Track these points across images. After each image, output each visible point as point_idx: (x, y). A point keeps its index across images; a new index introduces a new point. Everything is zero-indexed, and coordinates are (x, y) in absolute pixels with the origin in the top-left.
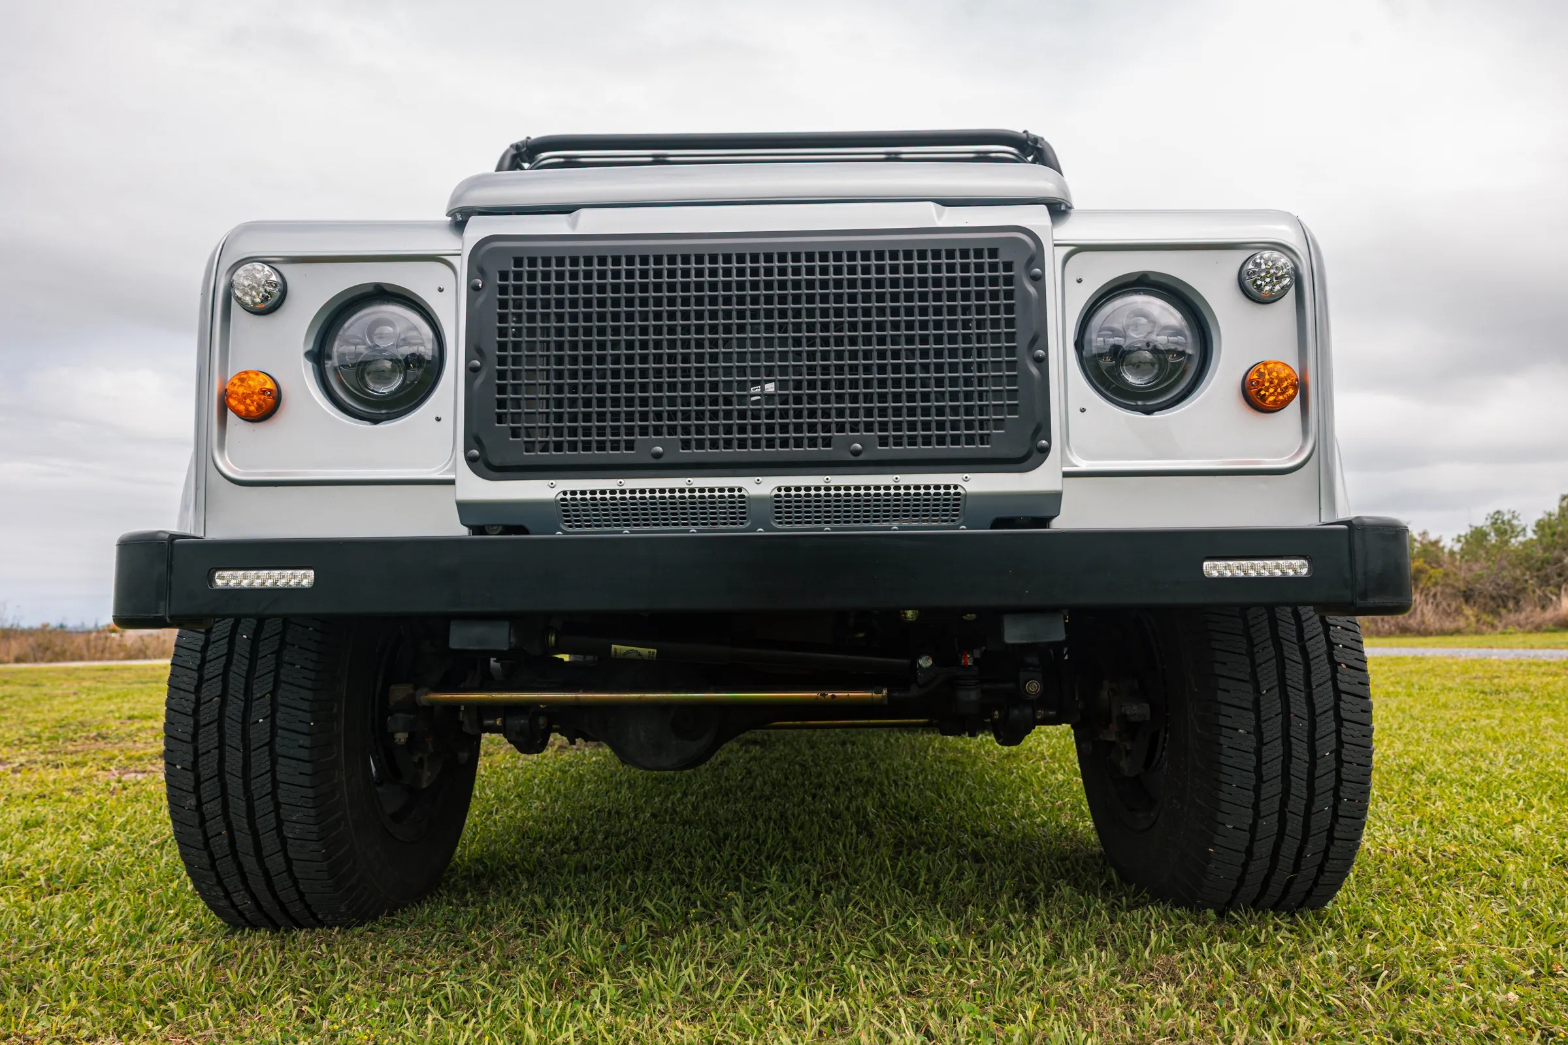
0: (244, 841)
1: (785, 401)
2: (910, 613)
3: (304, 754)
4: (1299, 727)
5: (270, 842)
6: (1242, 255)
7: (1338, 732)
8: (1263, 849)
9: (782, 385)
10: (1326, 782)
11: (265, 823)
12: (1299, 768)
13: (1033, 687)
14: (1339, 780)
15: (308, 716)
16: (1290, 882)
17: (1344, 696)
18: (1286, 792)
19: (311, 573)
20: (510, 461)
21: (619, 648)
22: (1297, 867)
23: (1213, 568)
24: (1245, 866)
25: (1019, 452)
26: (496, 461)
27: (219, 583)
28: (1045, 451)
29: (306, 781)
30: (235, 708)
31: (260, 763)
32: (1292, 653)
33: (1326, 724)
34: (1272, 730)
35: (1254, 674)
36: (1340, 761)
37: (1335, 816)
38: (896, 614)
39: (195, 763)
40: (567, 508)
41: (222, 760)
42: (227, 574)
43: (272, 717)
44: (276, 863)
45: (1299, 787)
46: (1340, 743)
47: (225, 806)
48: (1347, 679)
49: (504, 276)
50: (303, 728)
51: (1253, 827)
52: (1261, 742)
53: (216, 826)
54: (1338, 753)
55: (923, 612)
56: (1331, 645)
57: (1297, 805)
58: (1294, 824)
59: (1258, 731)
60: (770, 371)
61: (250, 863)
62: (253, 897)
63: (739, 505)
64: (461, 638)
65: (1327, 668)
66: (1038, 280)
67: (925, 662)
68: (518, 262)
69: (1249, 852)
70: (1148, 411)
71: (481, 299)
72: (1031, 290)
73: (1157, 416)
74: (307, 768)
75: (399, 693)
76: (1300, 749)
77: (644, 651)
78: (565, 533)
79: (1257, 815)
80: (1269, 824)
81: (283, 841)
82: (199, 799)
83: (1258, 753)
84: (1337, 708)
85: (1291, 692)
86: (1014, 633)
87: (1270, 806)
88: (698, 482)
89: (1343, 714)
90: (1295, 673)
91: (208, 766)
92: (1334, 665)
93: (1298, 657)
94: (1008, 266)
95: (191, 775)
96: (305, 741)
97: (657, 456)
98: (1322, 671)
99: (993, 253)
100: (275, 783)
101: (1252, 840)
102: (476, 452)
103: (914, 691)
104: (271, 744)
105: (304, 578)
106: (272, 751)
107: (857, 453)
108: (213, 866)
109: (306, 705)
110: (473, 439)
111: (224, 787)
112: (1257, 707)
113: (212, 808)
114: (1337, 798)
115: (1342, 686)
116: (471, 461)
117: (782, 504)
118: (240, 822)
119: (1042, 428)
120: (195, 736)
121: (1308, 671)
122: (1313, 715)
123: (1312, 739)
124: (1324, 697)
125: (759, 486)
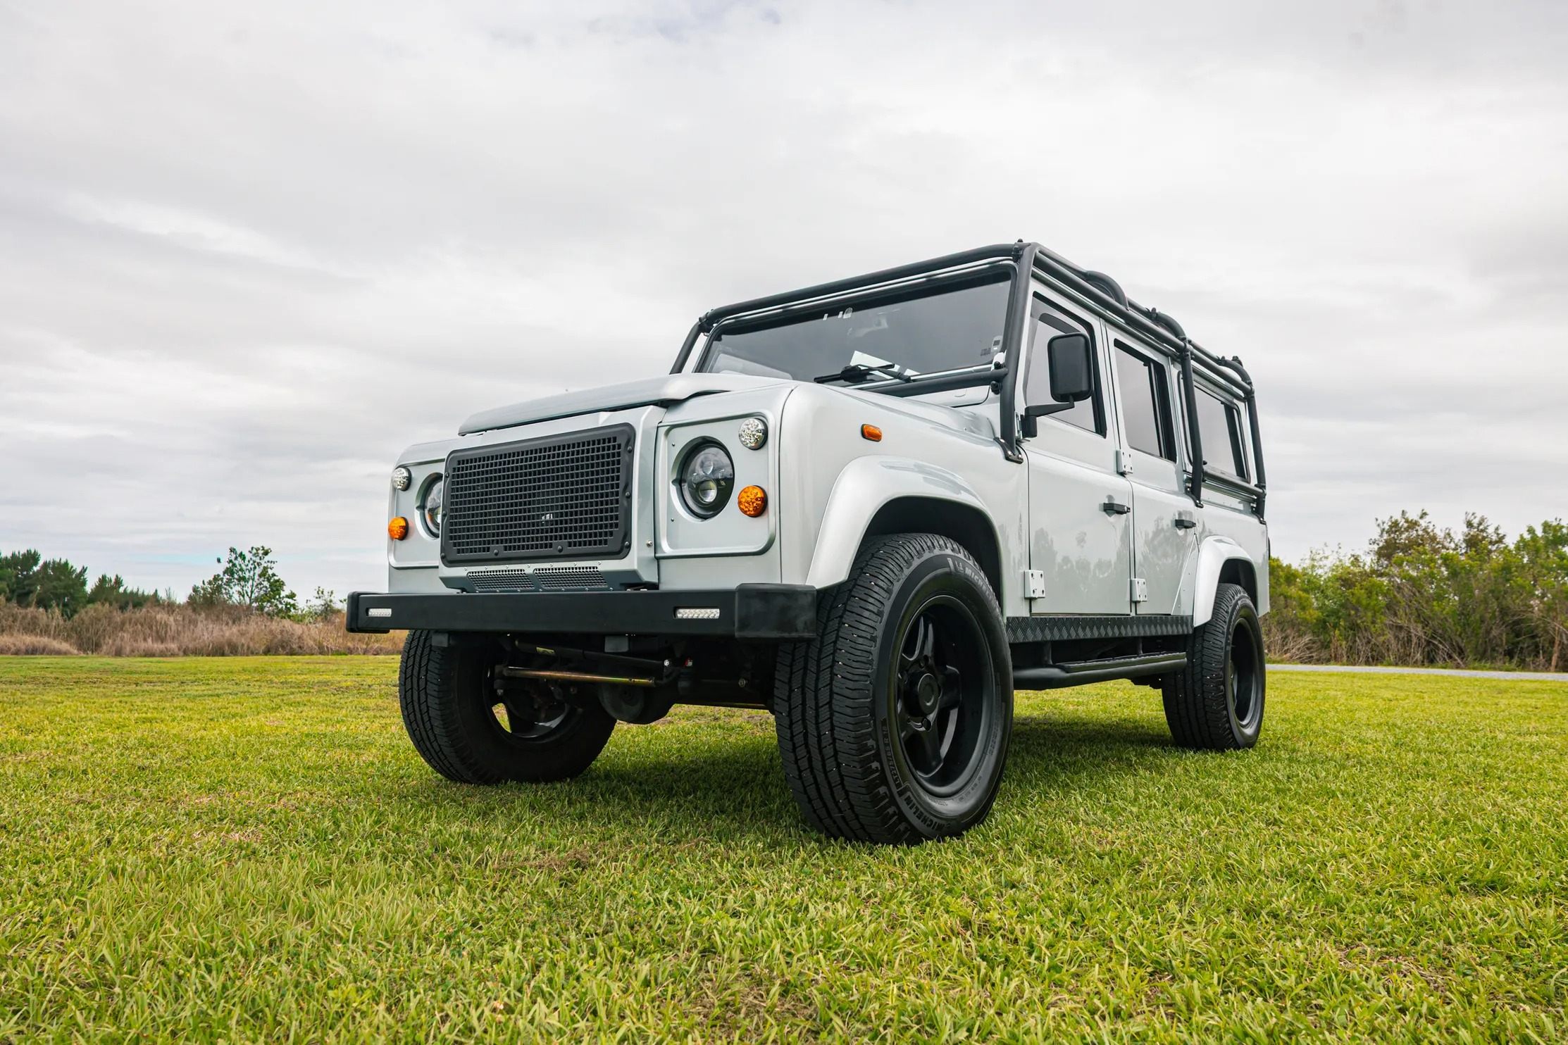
9: (556, 515)
15: (437, 677)
17: (835, 696)
19: (390, 610)
20: (454, 558)
21: (540, 649)
25: (617, 548)
26: (449, 558)
28: (629, 547)
40: (473, 580)
42: (372, 610)
48: (839, 685)
49: (454, 470)
60: (552, 508)
66: (632, 453)
67: (667, 663)
68: (459, 463)
70: (707, 518)
71: (448, 482)
72: (628, 458)
73: (710, 521)
77: (549, 651)
88: (510, 567)
94: (619, 447)
97: (497, 555)
99: (614, 440)
102: (443, 554)
110: (443, 548)
115: (835, 690)
119: (630, 534)
121: (817, 679)
122: (817, 708)
123: (817, 723)
124: (824, 697)
125: (529, 568)
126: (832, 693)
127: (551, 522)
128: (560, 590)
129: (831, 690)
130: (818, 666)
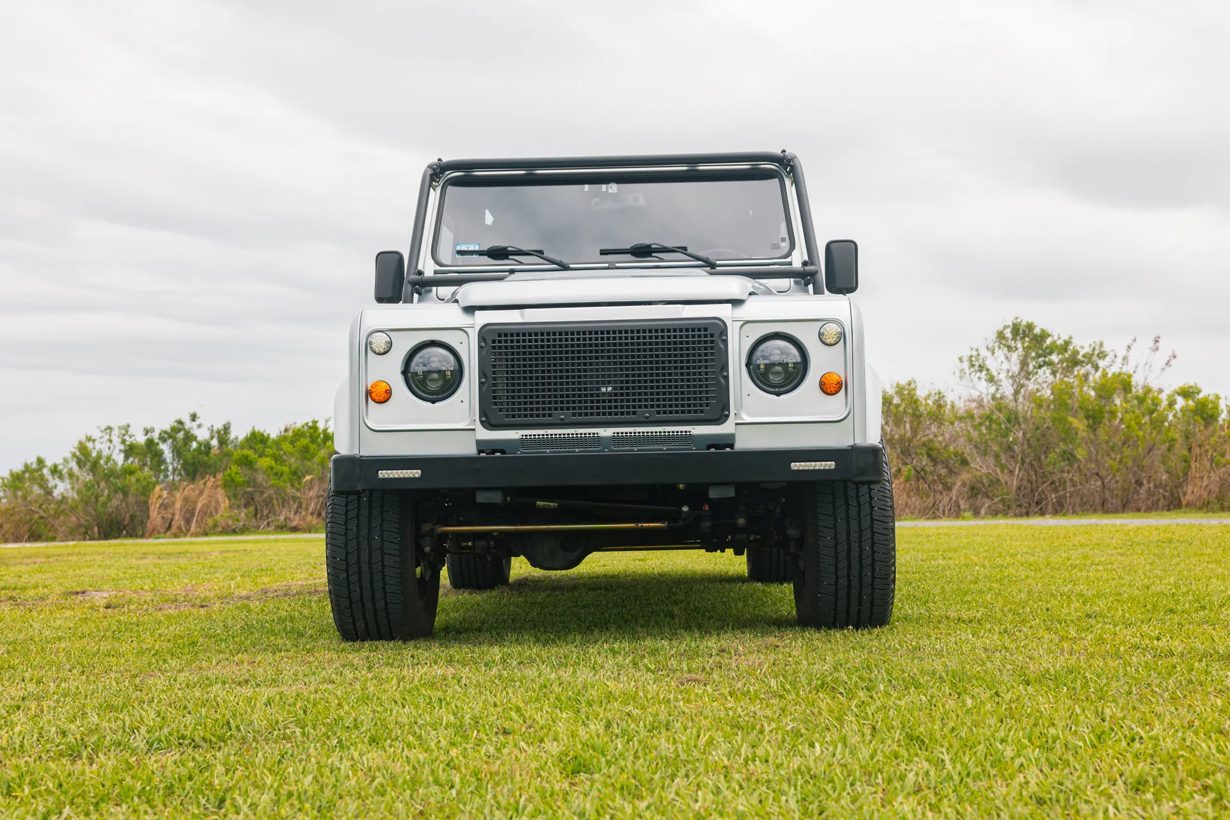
0: (367, 594)
1: (616, 395)
2: (681, 486)
3: (396, 553)
4: (854, 536)
5: (379, 594)
6: (820, 324)
7: (872, 539)
8: (842, 593)
9: (615, 388)
10: (867, 561)
11: (378, 585)
12: (855, 555)
13: (741, 521)
14: (873, 560)
15: (397, 536)
16: (859, 610)
18: (849, 566)
19: (419, 471)
20: (500, 422)
21: (540, 503)
22: (860, 604)
23: (795, 466)
24: (836, 603)
25: (717, 417)
26: (493, 422)
27: (380, 476)
28: (728, 416)
29: (397, 565)
30: (364, 532)
31: (377, 557)
32: (853, 502)
33: (867, 535)
34: (842, 537)
35: (834, 513)
36: (873, 552)
37: (873, 578)
38: (674, 486)
39: (346, 557)
40: (523, 442)
41: (359, 556)
42: (384, 472)
43: (381, 536)
44: (380, 605)
45: (855, 564)
46: (873, 543)
47: (360, 577)
49: (494, 342)
50: (396, 541)
51: (836, 583)
52: (837, 543)
53: (355, 587)
54: (872, 547)
55: (688, 485)
56: (871, 498)
57: (855, 572)
58: (855, 582)
59: (836, 538)
60: (609, 382)
61: (368, 605)
62: (366, 623)
63: (597, 440)
64: (481, 498)
65: (868, 509)
66: (725, 342)
67: (685, 509)
68: (500, 335)
69: (836, 595)
70: (778, 394)
71: (484, 353)
72: (722, 346)
73: (782, 397)
74: (398, 559)
75: (426, 527)
76: (855, 546)
77: (552, 504)
78: (522, 453)
79: (837, 578)
80: (843, 582)
81: (385, 593)
82: (348, 574)
83: (836, 548)
84: (872, 527)
85: (851, 520)
86: (713, 494)
87: (843, 573)
88: (580, 431)
89: (875, 530)
90: (853, 511)
91: (353, 559)
92: (872, 507)
93: (855, 504)
94: (712, 336)
95: (345, 563)
96: (397, 547)
97: (562, 420)
98: (866, 509)
99: (706, 330)
100: (383, 566)
101: (837, 590)
102: (484, 419)
103: (680, 523)
104: (381, 548)
105: (417, 473)
106: (382, 552)
107: (647, 418)
108: (351, 606)
109: (396, 531)
110: (483, 413)
111: (360, 567)
112: (835, 527)
113: (354, 578)
114: (874, 569)
115: (874, 517)
116: (482, 422)
117: (615, 439)
118: (367, 585)
119: (726, 406)
120: (346, 545)
121: (860, 510)
122: (861, 531)
123: (860, 541)
124: (866, 523)
125: (606, 432)
126: (872, 520)
127: (609, 394)
128: (633, 451)
129: (872, 517)
130: (859, 502)
